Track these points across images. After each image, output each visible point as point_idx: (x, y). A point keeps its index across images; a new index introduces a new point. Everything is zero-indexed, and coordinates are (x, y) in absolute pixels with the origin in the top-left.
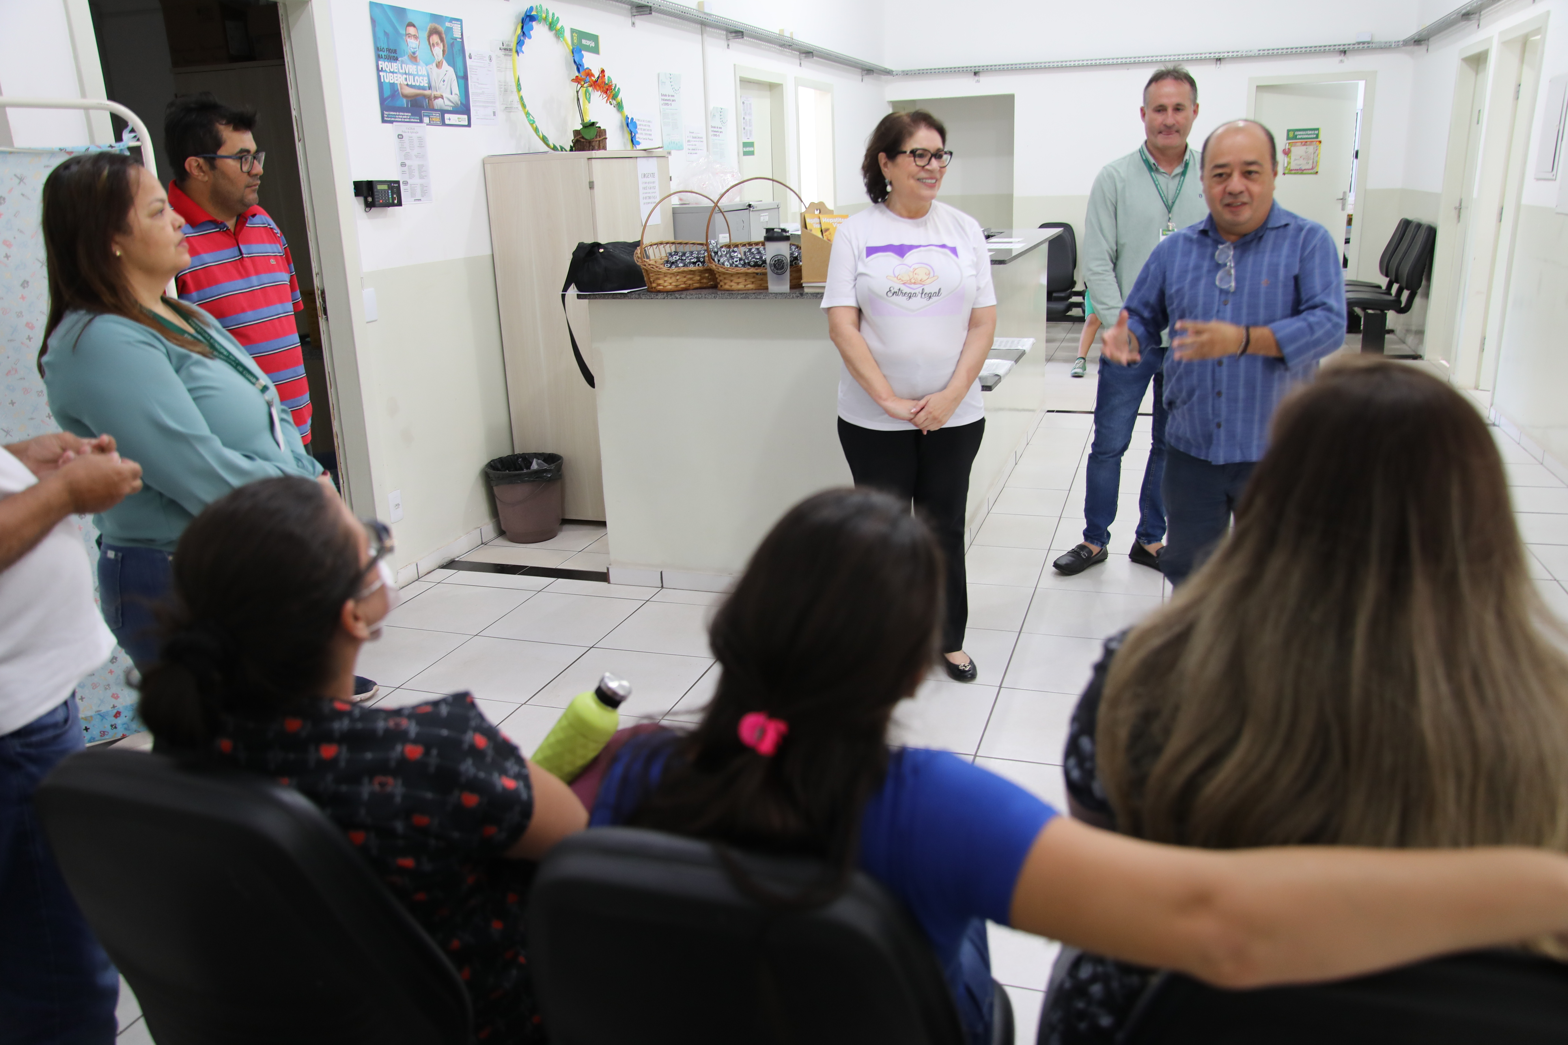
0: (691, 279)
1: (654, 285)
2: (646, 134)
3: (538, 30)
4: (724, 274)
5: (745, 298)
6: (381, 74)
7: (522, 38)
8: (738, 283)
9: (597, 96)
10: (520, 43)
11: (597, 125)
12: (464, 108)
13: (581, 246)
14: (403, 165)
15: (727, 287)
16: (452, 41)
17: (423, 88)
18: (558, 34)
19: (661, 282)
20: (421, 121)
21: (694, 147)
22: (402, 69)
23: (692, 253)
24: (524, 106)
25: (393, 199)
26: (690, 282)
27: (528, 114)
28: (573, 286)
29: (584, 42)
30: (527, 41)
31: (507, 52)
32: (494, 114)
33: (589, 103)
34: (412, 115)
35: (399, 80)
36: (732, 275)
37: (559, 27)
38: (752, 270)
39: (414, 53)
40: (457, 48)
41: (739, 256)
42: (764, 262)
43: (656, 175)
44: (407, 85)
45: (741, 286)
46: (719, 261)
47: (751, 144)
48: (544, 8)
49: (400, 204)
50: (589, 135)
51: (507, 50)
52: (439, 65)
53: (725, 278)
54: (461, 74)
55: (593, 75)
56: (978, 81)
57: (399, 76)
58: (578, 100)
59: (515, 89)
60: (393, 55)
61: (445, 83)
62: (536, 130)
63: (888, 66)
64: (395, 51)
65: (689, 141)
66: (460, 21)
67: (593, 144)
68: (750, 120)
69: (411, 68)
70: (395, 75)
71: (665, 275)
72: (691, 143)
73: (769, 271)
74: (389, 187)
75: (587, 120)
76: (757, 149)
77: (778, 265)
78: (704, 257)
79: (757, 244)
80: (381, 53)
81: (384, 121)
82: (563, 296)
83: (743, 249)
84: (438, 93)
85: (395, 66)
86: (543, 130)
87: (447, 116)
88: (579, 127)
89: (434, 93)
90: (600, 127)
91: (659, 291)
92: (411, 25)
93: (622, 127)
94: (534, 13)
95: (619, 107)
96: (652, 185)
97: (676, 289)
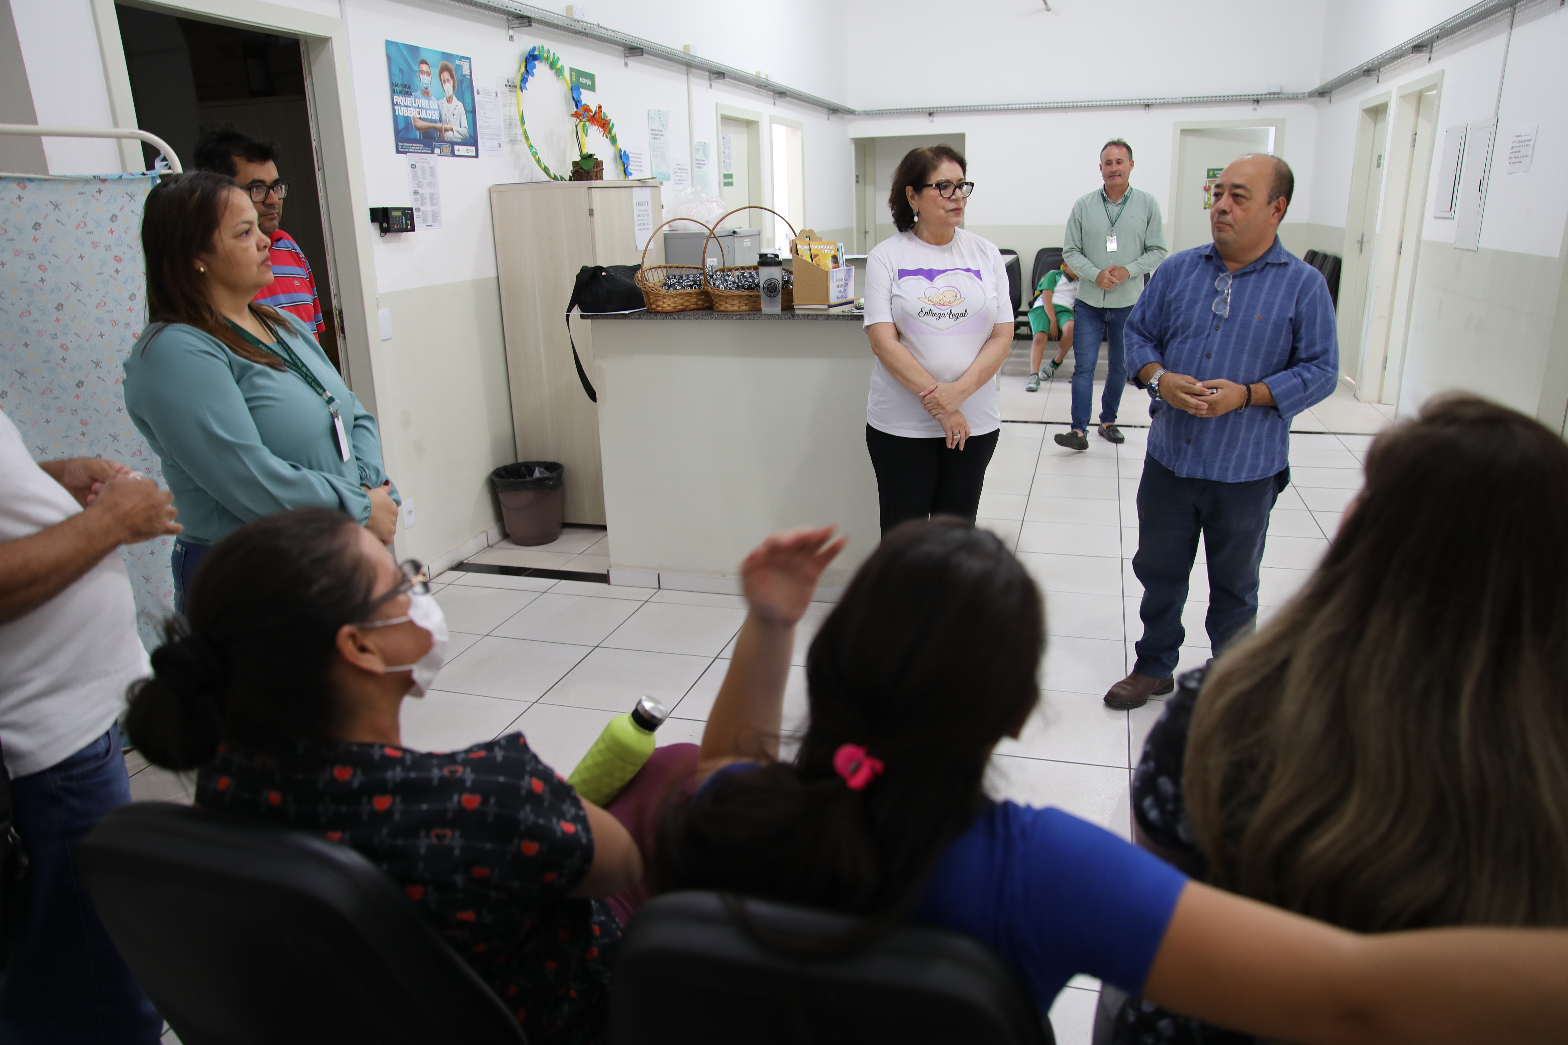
0: (688, 301)
1: (654, 306)
2: (637, 166)
3: (541, 69)
4: (720, 296)
5: (739, 319)
6: (396, 107)
7: (526, 76)
8: (733, 305)
9: (594, 131)
10: (524, 80)
11: (595, 157)
12: (472, 140)
13: (584, 270)
14: (416, 193)
15: (722, 308)
16: (461, 78)
17: (435, 121)
18: (559, 73)
19: (660, 303)
20: (433, 152)
21: (680, 178)
22: (415, 103)
23: (688, 276)
24: (527, 138)
25: (407, 225)
26: (687, 304)
27: (531, 146)
28: (576, 307)
29: (582, 80)
30: (530, 78)
31: (512, 89)
32: (500, 146)
33: (586, 136)
34: (425, 146)
35: (412, 113)
36: (727, 297)
37: (559, 66)
38: (746, 293)
39: (426, 89)
40: (466, 84)
41: (733, 279)
42: (758, 285)
43: (650, 203)
44: (420, 118)
45: (735, 308)
46: (714, 284)
47: (730, 176)
48: (546, 49)
49: (413, 229)
50: (587, 166)
51: (512, 86)
52: (449, 100)
53: (720, 300)
54: (470, 108)
55: (591, 111)
56: (932, 121)
57: (413, 109)
58: (577, 133)
59: (519, 123)
60: (407, 90)
61: (455, 117)
62: (539, 161)
63: (851, 106)
64: (409, 87)
65: (675, 173)
66: (469, 59)
67: (591, 174)
68: (729, 154)
69: (424, 102)
70: (409, 109)
71: (664, 297)
72: (677, 174)
73: (762, 293)
74: (402, 213)
75: (585, 152)
76: (735, 180)
77: (771, 288)
78: (700, 281)
79: (749, 268)
80: (396, 88)
81: (398, 152)
82: (568, 316)
83: (737, 273)
84: (448, 126)
85: (409, 100)
86: (545, 162)
87: (456, 147)
88: (578, 159)
89: (445, 126)
90: (597, 159)
91: (659, 312)
92: (424, 62)
93: (615, 159)
94: (536, 53)
95: (613, 140)
96: (645, 213)
97: (674, 310)
